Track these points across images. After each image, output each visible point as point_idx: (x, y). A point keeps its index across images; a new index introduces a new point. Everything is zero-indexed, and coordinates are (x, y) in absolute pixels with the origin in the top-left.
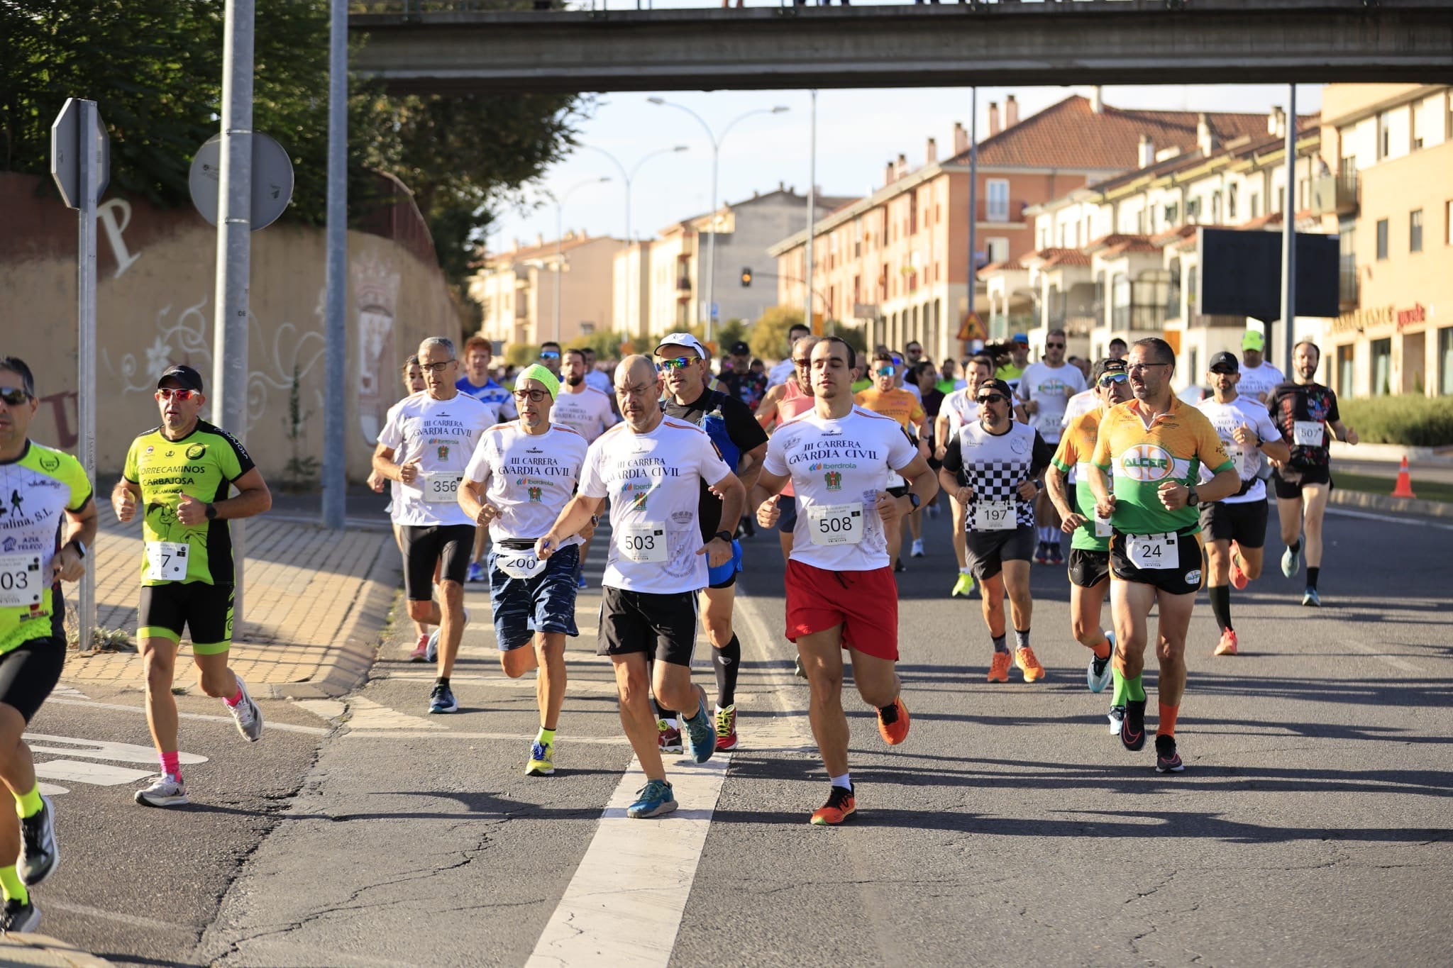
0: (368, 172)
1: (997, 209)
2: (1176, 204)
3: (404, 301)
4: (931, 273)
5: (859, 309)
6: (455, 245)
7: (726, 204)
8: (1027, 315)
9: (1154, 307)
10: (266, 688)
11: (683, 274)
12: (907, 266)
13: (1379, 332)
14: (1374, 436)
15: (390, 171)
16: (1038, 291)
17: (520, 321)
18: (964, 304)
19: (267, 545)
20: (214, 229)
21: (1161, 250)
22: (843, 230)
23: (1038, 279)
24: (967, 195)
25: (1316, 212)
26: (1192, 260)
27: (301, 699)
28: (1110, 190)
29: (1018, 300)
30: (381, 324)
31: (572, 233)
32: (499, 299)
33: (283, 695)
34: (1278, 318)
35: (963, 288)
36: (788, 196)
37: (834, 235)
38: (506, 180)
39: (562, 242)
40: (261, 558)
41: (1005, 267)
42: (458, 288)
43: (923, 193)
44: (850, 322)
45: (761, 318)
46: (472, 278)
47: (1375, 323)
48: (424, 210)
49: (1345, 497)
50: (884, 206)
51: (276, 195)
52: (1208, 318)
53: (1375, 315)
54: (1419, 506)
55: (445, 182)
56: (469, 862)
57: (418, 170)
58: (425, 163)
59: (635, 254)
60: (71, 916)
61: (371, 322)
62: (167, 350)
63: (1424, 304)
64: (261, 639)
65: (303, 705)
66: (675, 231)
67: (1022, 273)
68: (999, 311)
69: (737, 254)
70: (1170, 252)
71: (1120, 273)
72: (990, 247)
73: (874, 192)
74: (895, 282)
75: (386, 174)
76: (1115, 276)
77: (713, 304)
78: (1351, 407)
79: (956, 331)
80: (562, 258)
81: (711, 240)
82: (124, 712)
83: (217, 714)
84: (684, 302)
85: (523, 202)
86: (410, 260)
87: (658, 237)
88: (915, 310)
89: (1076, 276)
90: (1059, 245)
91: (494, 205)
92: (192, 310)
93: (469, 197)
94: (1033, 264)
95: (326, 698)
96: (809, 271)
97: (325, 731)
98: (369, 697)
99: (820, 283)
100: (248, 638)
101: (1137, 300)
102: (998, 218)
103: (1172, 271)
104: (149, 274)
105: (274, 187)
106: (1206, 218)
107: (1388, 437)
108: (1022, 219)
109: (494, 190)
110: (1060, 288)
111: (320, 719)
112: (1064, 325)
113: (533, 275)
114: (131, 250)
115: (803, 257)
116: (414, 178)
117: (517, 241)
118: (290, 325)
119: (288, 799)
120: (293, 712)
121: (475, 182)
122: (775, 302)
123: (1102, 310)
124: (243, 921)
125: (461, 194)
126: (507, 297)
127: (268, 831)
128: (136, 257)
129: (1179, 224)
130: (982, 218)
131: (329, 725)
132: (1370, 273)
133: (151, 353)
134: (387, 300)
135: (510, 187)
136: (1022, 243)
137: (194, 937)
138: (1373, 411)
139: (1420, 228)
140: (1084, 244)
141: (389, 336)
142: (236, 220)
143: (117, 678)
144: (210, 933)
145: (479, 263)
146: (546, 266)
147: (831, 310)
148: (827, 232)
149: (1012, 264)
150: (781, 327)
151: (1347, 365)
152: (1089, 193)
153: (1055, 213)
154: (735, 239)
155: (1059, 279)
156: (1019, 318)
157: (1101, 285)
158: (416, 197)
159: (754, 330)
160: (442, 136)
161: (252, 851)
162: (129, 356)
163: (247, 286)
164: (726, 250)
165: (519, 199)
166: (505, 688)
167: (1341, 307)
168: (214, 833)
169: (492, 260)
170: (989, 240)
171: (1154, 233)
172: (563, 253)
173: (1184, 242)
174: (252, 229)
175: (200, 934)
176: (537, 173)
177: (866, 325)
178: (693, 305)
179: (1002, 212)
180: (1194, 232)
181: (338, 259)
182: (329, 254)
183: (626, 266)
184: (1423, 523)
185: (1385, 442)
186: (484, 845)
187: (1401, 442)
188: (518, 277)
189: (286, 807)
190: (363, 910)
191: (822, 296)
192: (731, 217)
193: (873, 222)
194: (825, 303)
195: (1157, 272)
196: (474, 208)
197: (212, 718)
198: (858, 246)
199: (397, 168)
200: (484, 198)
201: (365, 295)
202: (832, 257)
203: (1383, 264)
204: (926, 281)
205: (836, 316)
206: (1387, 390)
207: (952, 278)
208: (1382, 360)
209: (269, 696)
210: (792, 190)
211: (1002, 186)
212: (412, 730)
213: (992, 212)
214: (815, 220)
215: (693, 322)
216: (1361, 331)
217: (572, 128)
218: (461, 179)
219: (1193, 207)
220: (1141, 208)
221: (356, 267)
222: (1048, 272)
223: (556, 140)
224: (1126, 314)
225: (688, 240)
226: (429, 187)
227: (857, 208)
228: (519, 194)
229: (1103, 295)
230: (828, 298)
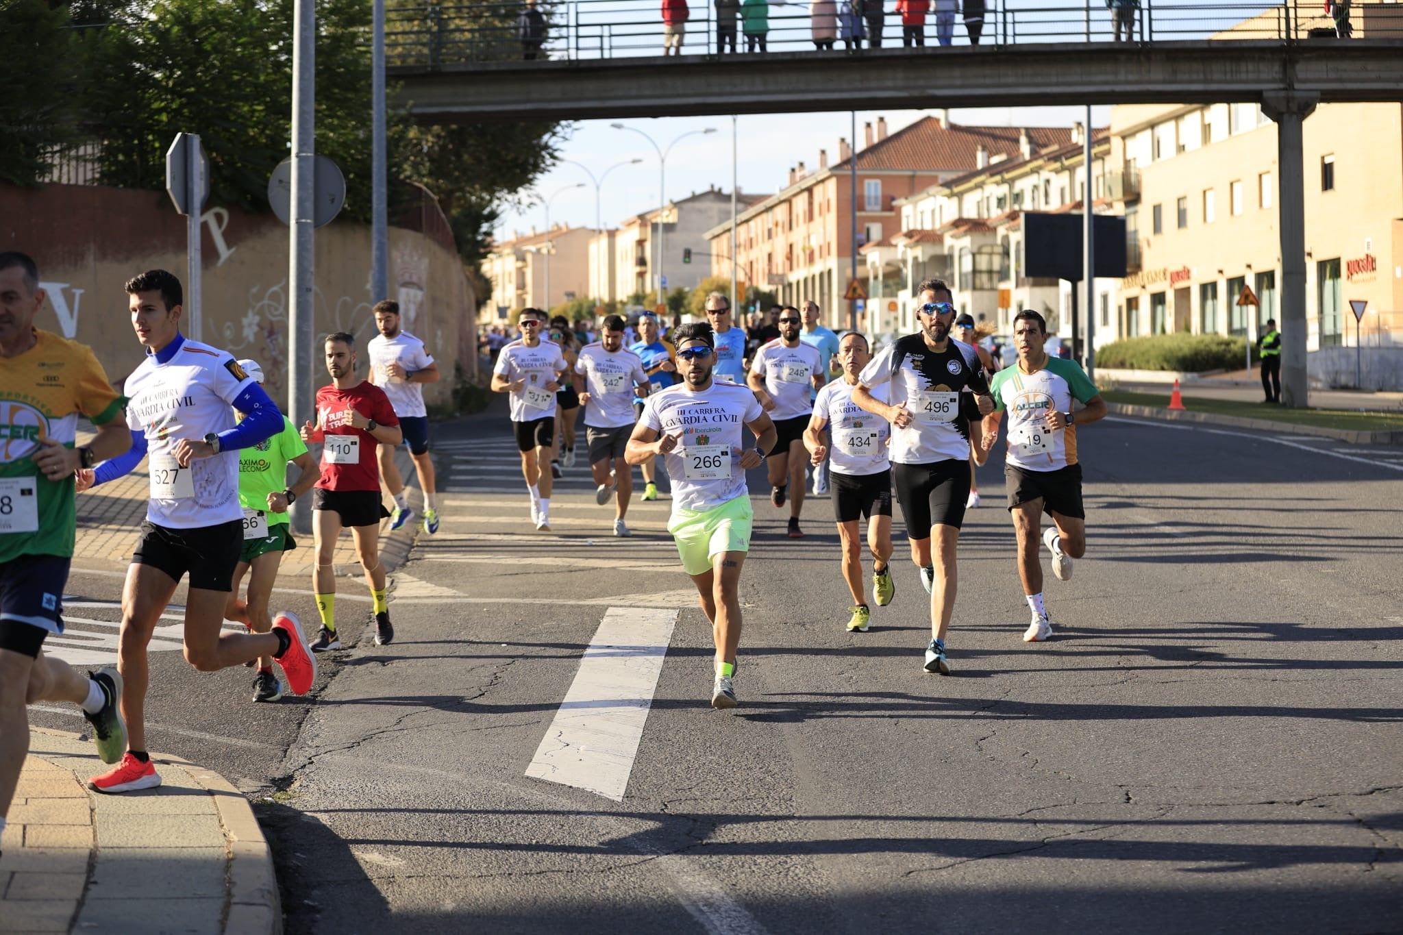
0: (403, 182)
1: (873, 201)
2: (1005, 195)
3: (432, 278)
4: (825, 250)
5: (771, 278)
6: (470, 236)
7: (671, 202)
8: (896, 280)
9: (990, 272)
11: (640, 255)
12: (807, 245)
13: (1156, 288)
14: (1155, 365)
15: (421, 182)
16: (904, 262)
17: (520, 292)
18: (849, 272)
20: (288, 227)
21: (994, 230)
22: (759, 219)
23: (904, 253)
24: (850, 191)
25: (1108, 200)
26: (1017, 237)
28: (956, 186)
29: (890, 269)
30: (415, 296)
31: (557, 225)
32: (503, 275)
33: (345, 573)
34: (1081, 278)
35: (849, 261)
36: (717, 195)
37: (752, 223)
38: (506, 187)
39: (549, 233)
41: (879, 244)
42: (472, 268)
43: (817, 191)
44: (765, 287)
45: (699, 287)
46: (484, 261)
47: (1154, 281)
48: (446, 210)
49: (1133, 409)
50: (789, 201)
51: (333, 201)
52: (1031, 279)
53: (1154, 276)
54: (1188, 416)
55: (462, 190)
56: (483, 694)
57: (441, 181)
58: (446, 176)
59: (604, 240)
60: (190, 740)
61: (408, 295)
62: (257, 319)
63: (1189, 266)
66: (634, 222)
67: (892, 249)
68: (876, 278)
69: (680, 239)
70: (1001, 231)
71: (965, 247)
72: (868, 230)
73: (781, 190)
74: (798, 257)
75: (416, 184)
76: (961, 250)
77: (662, 276)
78: (1138, 343)
79: (844, 293)
80: (550, 244)
81: (660, 228)
83: (297, 588)
84: (641, 275)
85: (519, 203)
86: (435, 248)
87: (621, 227)
88: (813, 277)
89: (932, 250)
90: (919, 228)
91: (498, 206)
92: (275, 288)
93: (479, 200)
94: (900, 242)
96: (733, 249)
98: (409, 574)
99: (742, 259)
101: (978, 268)
102: (873, 209)
103: (1003, 245)
104: (243, 263)
105: (331, 195)
106: (1028, 206)
107: (1165, 366)
108: (891, 209)
109: (498, 194)
110: (920, 260)
113: (529, 258)
114: (229, 246)
115: (729, 240)
116: (438, 187)
117: (516, 233)
118: (348, 299)
119: (349, 650)
120: (352, 585)
121: (484, 189)
122: (709, 274)
123: (952, 275)
124: (317, 741)
125: (473, 198)
126: (510, 274)
127: (335, 674)
128: (233, 250)
129: (1007, 210)
130: (862, 209)
132: (1149, 244)
133: (245, 321)
134: (420, 278)
135: (509, 193)
136: (891, 227)
137: (280, 754)
138: (1153, 346)
139: (1185, 211)
140: (937, 226)
141: (421, 305)
142: (303, 220)
144: (293, 750)
145: (488, 249)
146: (539, 250)
147: (751, 279)
148: (747, 221)
149: (884, 243)
151: (1134, 312)
152: (940, 188)
153: (915, 203)
154: (679, 227)
155: (919, 253)
156: (891, 282)
157: (951, 257)
158: (440, 201)
159: (694, 295)
160: (459, 156)
161: (323, 689)
162: (229, 324)
163: (312, 269)
164: (671, 235)
165: (516, 201)
166: (509, 565)
167: (1128, 270)
169: (498, 247)
170: (867, 225)
171: (989, 218)
172: (551, 241)
173: (1012, 223)
174: (315, 227)
175: (286, 751)
176: (530, 181)
177: (777, 290)
178: (648, 277)
179: (876, 204)
180: (1018, 216)
181: (381, 248)
182: (375, 244)
183: (598, 250)
184: (1191, 428)
185: (1163, 369)
186: (495, 682)
187: (1174, 369)
188: (518, 260)
189: (348, 656)
190: (406, 732)
191: (744, 269)
192: (675, 211)
193: (781, 213)
194: (746, 274)
195: (992, 246)
196: (484, 209)
197: (292, 591)
198: (770, 231)
199: (425, 180)
200: (491, 201)
201: (402, 275)
202: (751, 240)
203: (1159, 237)
204: (821, 256)
205: (755, 284)
206: (1163, 331)
207: (840, 254)
208: (1159, 308)
210: (720, 190)
211: (876, 185)
212: (440, 597)
213: (869, 204)
214: (737, 212)
215: (648, 290)
216: (1143, 287)
217: (555, 147)
218: (473, 187)
219: (1018, 197)
220: (979, 199)
221: (395, 254)
222: (911, 248)
223: (543, 157)
224: (970, 278)
225: (643, 229)
226: (450, 193)
227: (768, 203)
228: (516, 197)
229: (952, 265)
230: (748, 270)
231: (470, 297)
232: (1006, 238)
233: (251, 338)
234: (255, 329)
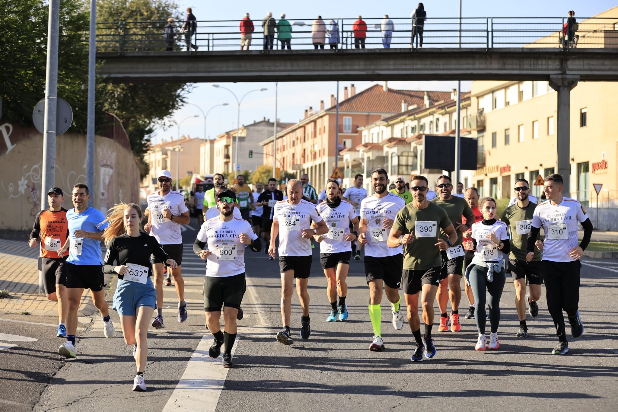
0: (104, 113)
1: (347, 128)
2: (416, 126)
3: (118, 163)
4: (322, 152)
6: (138, 141)
7: (243, 126)
9: (407, 165)
11: (226, 153)
12: (313, 150)
13: (493, 175)
16: (363, 159)
18: (334, 164)
20: (42, 135)
21: (410, 144)
22: (288, 136)
23: (363, 155)
24: (335, 123)
25: (469, 130)
26: (421, 148)
28: (390, 121)
29: (355, 163)
30: (109, 172)
31: (184, 137)
34: (453, 170)
36: (267, 123)
37: (285, 138)
38: (158, 116)
39: (180, 140)
42: (139, 158)
43: (319, 122)
44: (290, 171)
45: (256, 170)
47: (492, 172)
48: (126, 127)
50: (304, 127)
51: (66, 121)
52: (427, 169)
53: (492, 169)
55: (135, 117)
57: (124, 112)
58: (127, 110)
59: (208, 145)
61: (105, 171)
62: (26, 182)
63: (510, 164)
66: (224, 136)
69: (247, 145)
70: (413, 144)
71: (394, 153)
72: (345, 143)
73: (300, 121)
74: (308, 156)
75: (111, 114)
76: (392, 154)
77: (237, 164)
79: (331, 175)
80: (180, 146)
81: (237, 139)
82: (6, 321)
84: (227, 163)
85: (164, 125)
86: (120, 147)
87: (217, 138)
88: (316, 166)
89: (378, 154)
90: (371, 142)
92: (35, 166)
93: (144, 123)
94: (361, 149)
95: (84, 316)
96: (275, 151)
97: (83, 329)
99: (279, 156)
101: (401, 163)
102: (348, 131)
103: (414, 152)
104: (19, 152)
105: (65, 118)
106: (427, 132)
108: (357, 132)
110: (371, 158)
111: (81, 324)
113: (169, 153)
114: (12, 143)
115: (273, 146)
116: (122, 115)
118: (74, 172)
122: (262, 163)
124: (49, 402)
126: (159, 161)
127: (60, 368)
129: (416, 134)
130: (341, 131)
131: (85, 326)
132: (490, 153)
133: (20, 183)
134: (111, 162)
135: (159, 119)
136: (357, 141)
137: (30, 408)
139: (508, 136)
140: (380, 141)
141: (112, 176)
142: (51, 132)
143: (4, 308)
144: (37, 407)
146: (174, 150)
147: (283, 166)
148: (281, 137)
149: (353, 149)
150: (264, 173)
152: (382, 122)
153: (369, 129)
154: (247, 139)
155: (371, 155)
157: (387, 157)
158: (123, 123)
159: (254, 174)
160: (133, 99)
161: (54, 375)
162: (11, 184)
163: (54, 157)
164: (243, 143)
167: (478, 166)
168: (39, 368)
170: (344, 140)
171: (407, 137)
172: (180, 144)
173: (419, 141)
174: (56, 135)
175: (33, 407)
176: (170, 114)
177: (297, 173)
178: (230, 164)
179: (349, 129)
180: (422, 137)
181: (91, 147)
182: (88, 145)
183: (205, 149)
188: (163, 154)
190: (96, 398)
191: (280, 161)
192: (245, 131)
193: (300, 132)
194: (281, 164)
195: (408, 152)
196: (146, 127)
198: (294, 142)
199: (116, 112)
203: (495, 150)
207: (330, 155)
208: (494, 186)
210: (268, 120)
211: (349, 119)
213: (345, 129)
215: (230, 171)
216: (486, 175)
217: (183, 96)
218: (140, 116)
219: (422, 127)
220: (402, 128)
221: (99, 150)
222: (366, 152)
224: (396, 168)
225: (228, 139)
226: (128, 119)
227: (293, 127)
228: (163, 122)
230: (282, 162)
231: (138, 173)
233: (23, 192)
234: (25, 187)
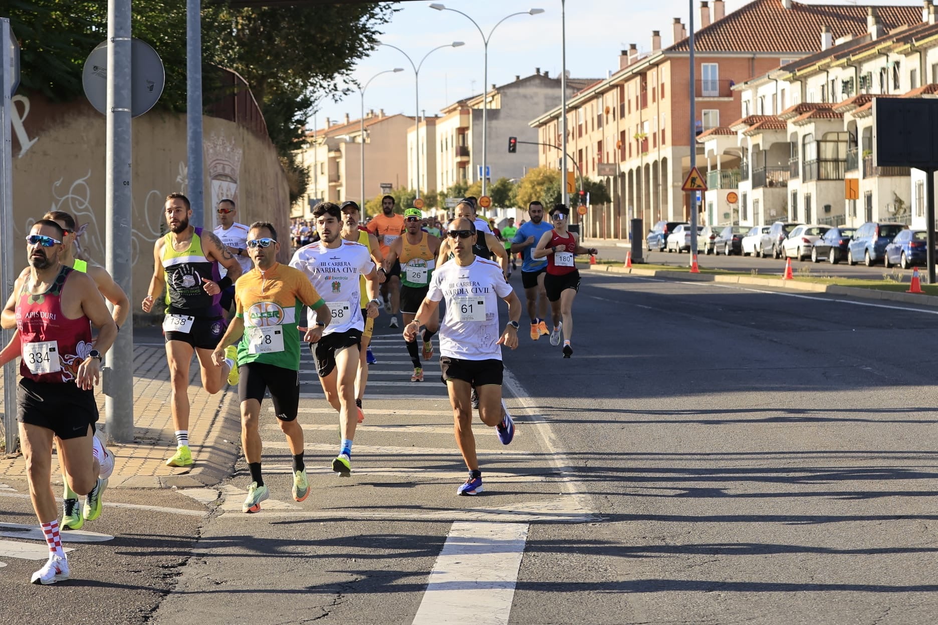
3: (246, 170)
5: (601, 166)
8: (735, 170)
9: (836, 161)
10: (155, 479)
15: (232, 67)
17: (333, 184)
18: (686, 162)
19: (148, 366)
21: (841, 115)
22: (588, 106)
27: (183, 488)
28: (800, 70)
30: (228, 189)
32: (316, 167)
33: (169, 485)
35: (686, 150)
36: (542, 79)
37: (581, 110)
40: (144, 376)
41: (716, 132)
44: (595, 178)
46: (297, 152)
51: (151, 88)
52: (882, 169)
56: (327, 614)
57: (252, 67)
58: (258, 61)
59: (423, 129)
61: (220, 187)
64: (148, 441)
65: (185, 492)
66: (455, 109)
67: (731, 137)
68: (714, 167)
70: (848, 117)
75: (229, 70)
76: (804, 137)
77: (485, 167)
79: (681, 184)
80: (365, 133)
83: (118, 501)
84: (462, 165)
85: (336, 90)
86: (249, 137)
87: (441, 114)
92: (80, 181)
94: (740, 128)
95: (203, 487)
97: (204, 513)
98: (238, 485)
100: (138, 440)
101: (823, 156)
102: (711, 94)
104: (45, 154)
105: (149, 82)
106: (875, 90)
108: (730, 94)
111: (199, 503)
112: (766, 177)
113: (343, 147)
114: (30, 136)
115: (557, 127)
116: (249, 73)
119: (179, 568)
120: (178, 498)
123: (796, 164)
125: (286, 85)
126: (322, 165)
128: (35, 141)
131: (206, 508)
134: (233, 169)
142: (121, 110)
146: (353, 140)
147: (580, 169)
148: (576, 108)
149: (722, 130)
150: (541, 183)
153: (757, 87)
154: (502, 115)
155: (761, 140)
156: (730, 172)
157: (795, 144)
158: (251, 88)
159: (519, 186)
160: (270, 40)
161: (154, 610)
163: (130, 161)
164: (494, 123)
165: (332, 87)
170: (705, 111)
174: (133, 116)
178: (470, 167)
179: (713, 89)
181: (197, 138)
182: (189, 133)
183: (416, 137)
186: (338, 601)
189: (178, 574)
193: (611, 99)
194: (575, 163)
196: (298, 96)
197: (114, 504)
198: (599, 117)
201: (215, 166)
202: (581, 127)
204: (655, 145)
205: (585, 175)
207: (676, 142)
209: (158, 486)
210: (547, 73)
212: (273, 510)
213: (706, 89)
214: (566, 98)
217: (373, 30)
218: (286, 72)
219: (865, 81)
220: (824, 82)
221: (207, 145)
222: (752, 136)
223: (361, 40)
224: (815, 166)
225: (465, 116)
226: (262, 79)
227: (598, 88)
228: (332, 83)
229: (796, 152)
230: (577, 160)
231: (285, 190)
232: (853, 124)
